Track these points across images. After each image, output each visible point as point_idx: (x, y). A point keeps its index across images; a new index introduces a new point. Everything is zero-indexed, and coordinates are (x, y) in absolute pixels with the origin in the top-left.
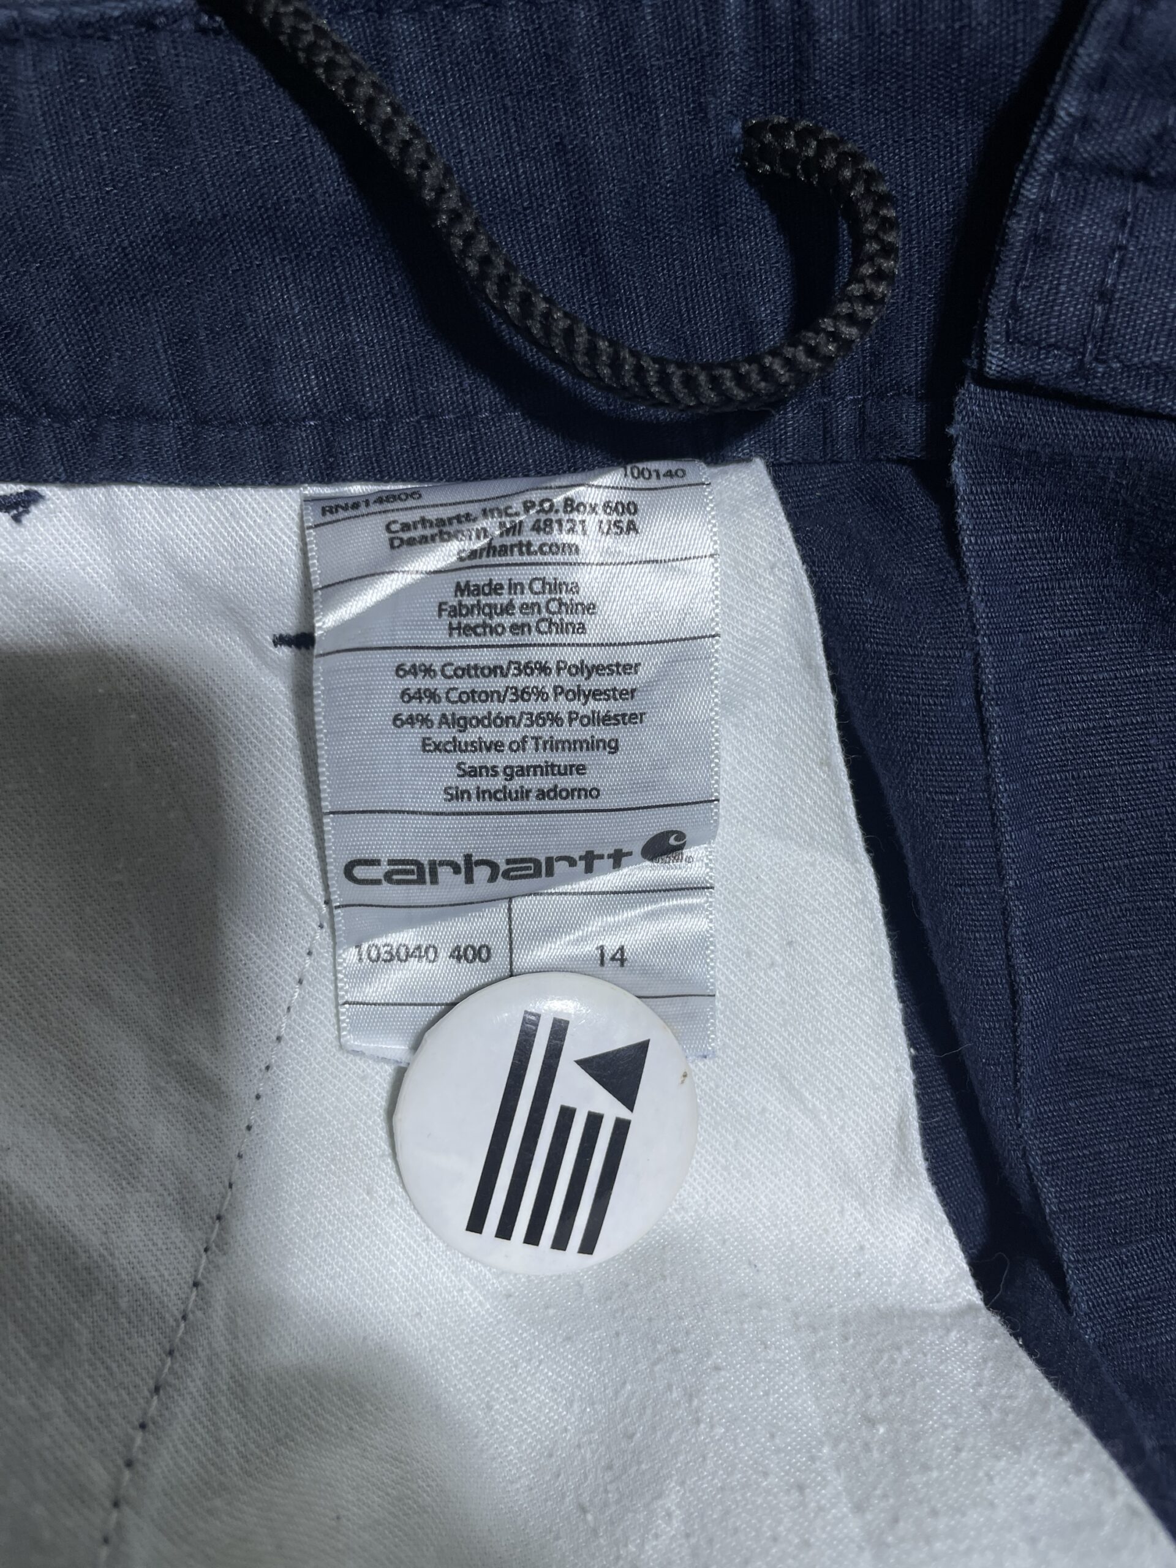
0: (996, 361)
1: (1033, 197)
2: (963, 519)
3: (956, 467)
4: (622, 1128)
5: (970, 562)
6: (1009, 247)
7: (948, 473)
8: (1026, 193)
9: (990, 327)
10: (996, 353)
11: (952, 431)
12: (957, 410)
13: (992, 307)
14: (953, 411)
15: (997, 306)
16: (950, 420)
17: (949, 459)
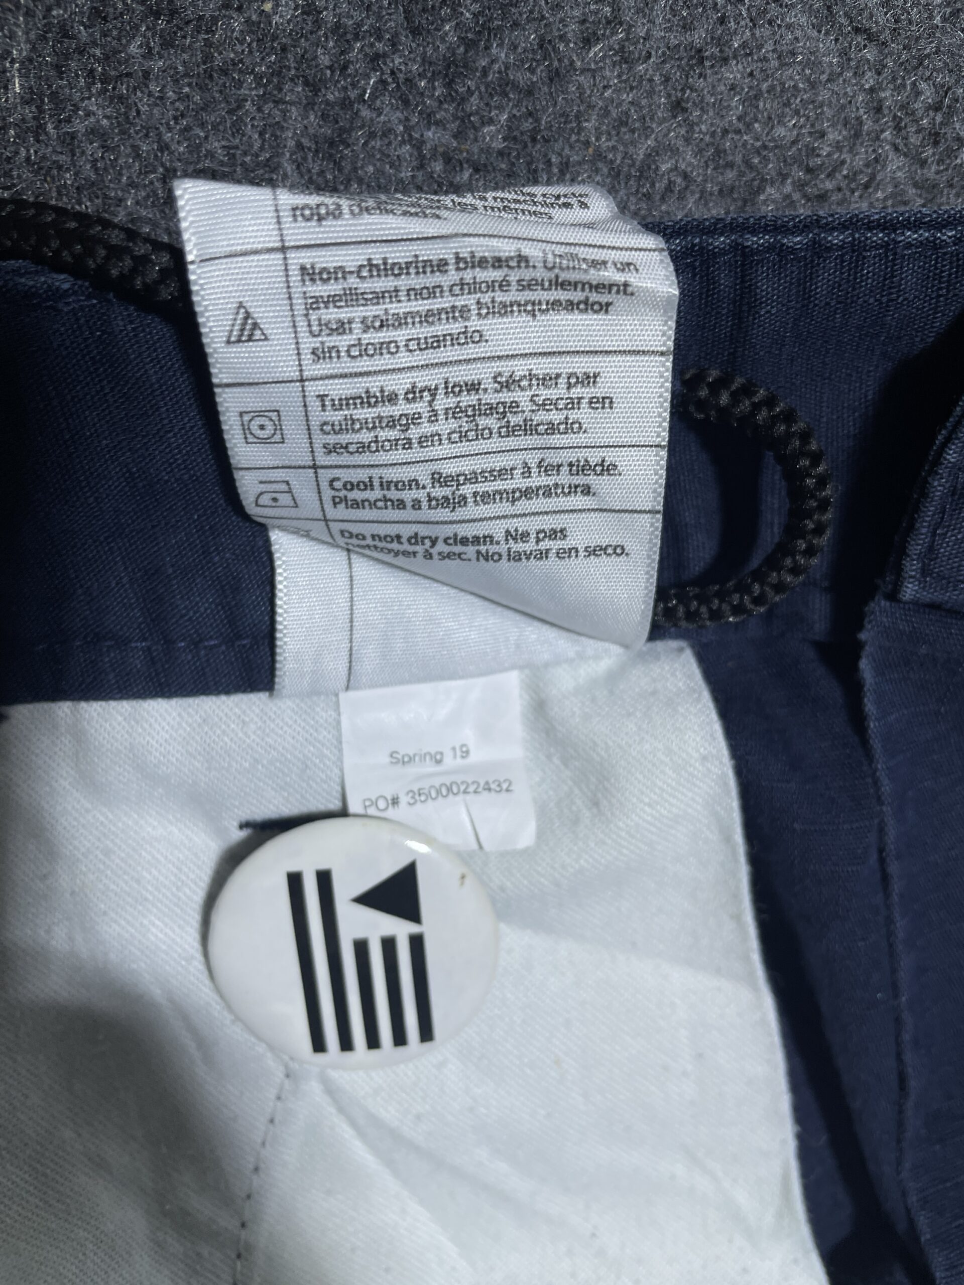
0: (910, 590)
1: (952, 460)
2: (870, 706)
3: (864, 665)
4: (417, 943)
5: (876, 744)
6: (929, 500)
7: (855, 669)
8: (948, 457)
9: (908, 564)
10: (910, 586)
11: (863, 636)
12: (867, 620)
13: (910, 547)
14: (863, 620)
15: (916, 547)
16: (861, 627)
17: (858, 658)
